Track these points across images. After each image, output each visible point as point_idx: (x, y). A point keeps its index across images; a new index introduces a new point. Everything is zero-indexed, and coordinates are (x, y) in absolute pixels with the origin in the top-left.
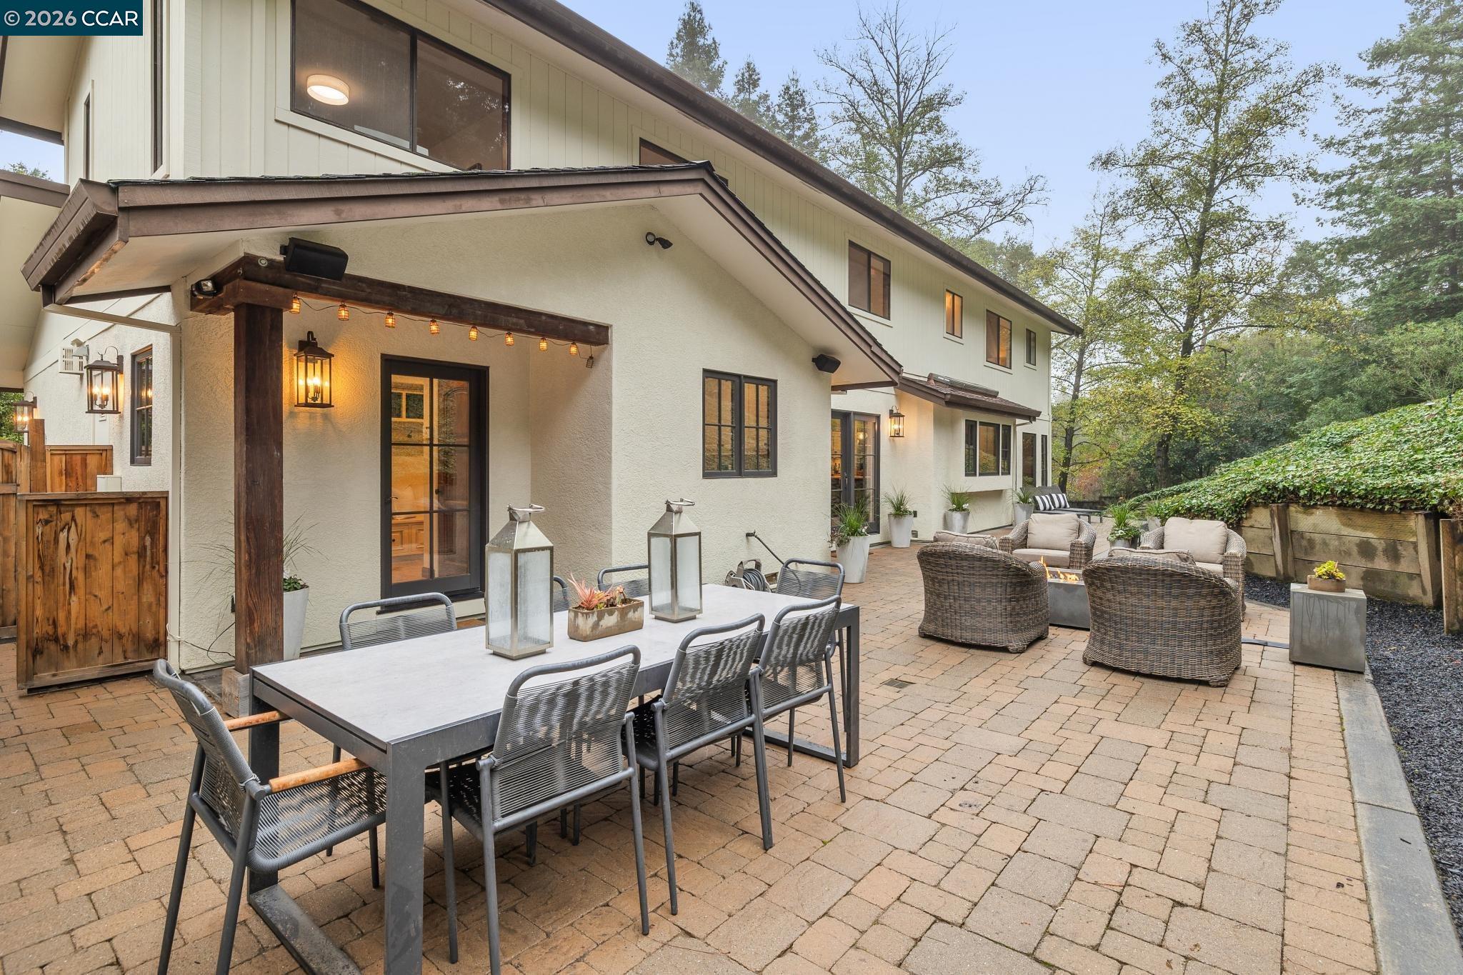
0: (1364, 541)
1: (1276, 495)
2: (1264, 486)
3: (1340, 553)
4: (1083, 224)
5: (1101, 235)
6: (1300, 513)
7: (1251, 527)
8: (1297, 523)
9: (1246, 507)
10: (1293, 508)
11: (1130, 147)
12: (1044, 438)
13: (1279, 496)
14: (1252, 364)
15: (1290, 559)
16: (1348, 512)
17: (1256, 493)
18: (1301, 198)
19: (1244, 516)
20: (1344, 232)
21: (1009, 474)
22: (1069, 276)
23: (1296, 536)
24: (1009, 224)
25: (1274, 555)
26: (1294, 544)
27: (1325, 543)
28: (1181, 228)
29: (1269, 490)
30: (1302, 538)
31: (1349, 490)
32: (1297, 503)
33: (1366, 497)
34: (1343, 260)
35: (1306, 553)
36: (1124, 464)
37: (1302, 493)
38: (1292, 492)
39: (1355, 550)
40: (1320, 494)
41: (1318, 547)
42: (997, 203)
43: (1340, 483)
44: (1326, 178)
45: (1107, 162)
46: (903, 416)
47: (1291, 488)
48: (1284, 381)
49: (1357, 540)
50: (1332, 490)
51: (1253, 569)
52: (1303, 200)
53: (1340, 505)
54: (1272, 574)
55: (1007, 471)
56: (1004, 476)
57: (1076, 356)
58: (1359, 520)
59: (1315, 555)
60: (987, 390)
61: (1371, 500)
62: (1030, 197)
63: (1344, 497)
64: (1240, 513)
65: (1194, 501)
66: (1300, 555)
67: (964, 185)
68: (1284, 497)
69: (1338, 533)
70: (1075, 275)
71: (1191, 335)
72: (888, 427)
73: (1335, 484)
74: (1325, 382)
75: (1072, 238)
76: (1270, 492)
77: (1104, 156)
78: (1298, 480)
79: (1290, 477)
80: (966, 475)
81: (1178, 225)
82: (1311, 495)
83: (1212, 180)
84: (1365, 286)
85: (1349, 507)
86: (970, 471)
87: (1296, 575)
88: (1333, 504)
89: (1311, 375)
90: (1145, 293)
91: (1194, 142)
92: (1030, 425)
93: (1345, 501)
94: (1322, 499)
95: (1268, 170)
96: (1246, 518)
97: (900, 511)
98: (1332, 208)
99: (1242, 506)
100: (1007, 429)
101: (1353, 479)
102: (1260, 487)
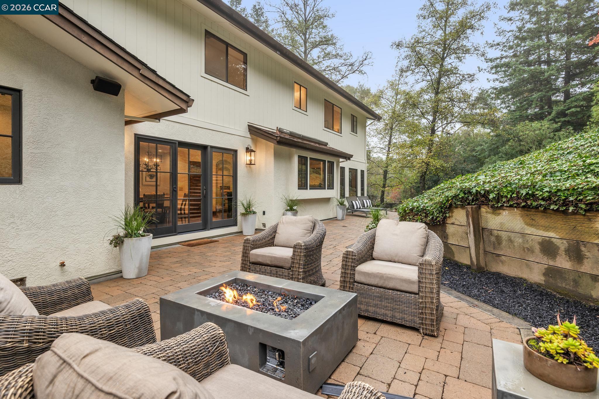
0: (546, 240)
1: (470, 198)
2: (461, 191)
3: (524, 250)
4: (391, 79)
5: (399, 84)
6: (489, 213)
7: (453, 224)
8: (487, 222)
9: (449, 208)
10: (484, 209)
11: (408, 38)
12: (362, 172)
13: (473, 199)
14: (461, 143)
15: (481, 251)
16: (531, 213)
17: (456, 197)
18: (481, 69)
19: (448, 215)
20: (498, 85)
21: (333, 189)
22: (385, 102)
23: (486, 233)
24: (356, 75)
25: (469, 248)
26: (485, 240)
27: (510, 240)
28: (430, 75)
29: (465, 194)
30: (491, 234)
31: (533, 192)
32: (487, 205)
33: (549, 198)
34: (497, 98)
35: (494, 248)
36: (409, 187)
37: (491, 196)
38: (484, 196)
39: (537, 248)
40: (506, 197)
41: (504, 243)
42: (352, 65)
43: (525, 186)
44: (491, 60)
45: (399, 45)
46: (254, 151)
47: (483, 192)
48: (474, 150)
49: (540, 239)
50: (518, 193)
51: (454, 257)
52: (482, 70)
53: (524, 207)
54: (467, 262)
55: (331, 187)
56: (329, 190)
57: (388, 138)
58: (541, 220)
59: (502, 250)
60: (319, 141)
61: (555, 202)
62: (365, 62)
63: (528, 199)
64: (445, 213)
65: (415, 204)
66: (490, 249)
67: (336, 56)
68: (477, 200)
69: (522, 231)
70: (388, 102)
71: (434, 125)
72: (243, 158)
73: (520, 188)
74: (491, 150)
75: (386, 84)
76: (466, 196)
77: (397, 43)
78: (487, 185)
79: (481, 183)
80: (299, 189)
81: (428, 74)
82: (498, 198)
83: (444, 54)
84: (506, 109)
85: (532, 208)
86: (302, 186)
87: (486, 266)
88: (518, 206)
89: (485, 146)
90: (414, 106)
91: (436, 36)
92: (346, 162)
93: (529, 202)
94: (508, 201)
95: (467, 51)
96: (449, 217)
97: (249, 211)
98: (493, 73)
99: (446, 208)
100: (331, 164)
101: (537, 183)
102: (459, 192)
